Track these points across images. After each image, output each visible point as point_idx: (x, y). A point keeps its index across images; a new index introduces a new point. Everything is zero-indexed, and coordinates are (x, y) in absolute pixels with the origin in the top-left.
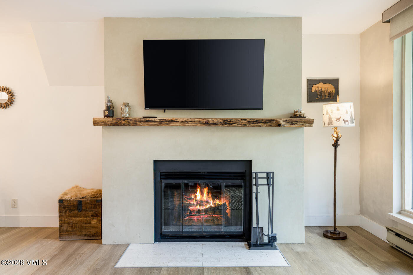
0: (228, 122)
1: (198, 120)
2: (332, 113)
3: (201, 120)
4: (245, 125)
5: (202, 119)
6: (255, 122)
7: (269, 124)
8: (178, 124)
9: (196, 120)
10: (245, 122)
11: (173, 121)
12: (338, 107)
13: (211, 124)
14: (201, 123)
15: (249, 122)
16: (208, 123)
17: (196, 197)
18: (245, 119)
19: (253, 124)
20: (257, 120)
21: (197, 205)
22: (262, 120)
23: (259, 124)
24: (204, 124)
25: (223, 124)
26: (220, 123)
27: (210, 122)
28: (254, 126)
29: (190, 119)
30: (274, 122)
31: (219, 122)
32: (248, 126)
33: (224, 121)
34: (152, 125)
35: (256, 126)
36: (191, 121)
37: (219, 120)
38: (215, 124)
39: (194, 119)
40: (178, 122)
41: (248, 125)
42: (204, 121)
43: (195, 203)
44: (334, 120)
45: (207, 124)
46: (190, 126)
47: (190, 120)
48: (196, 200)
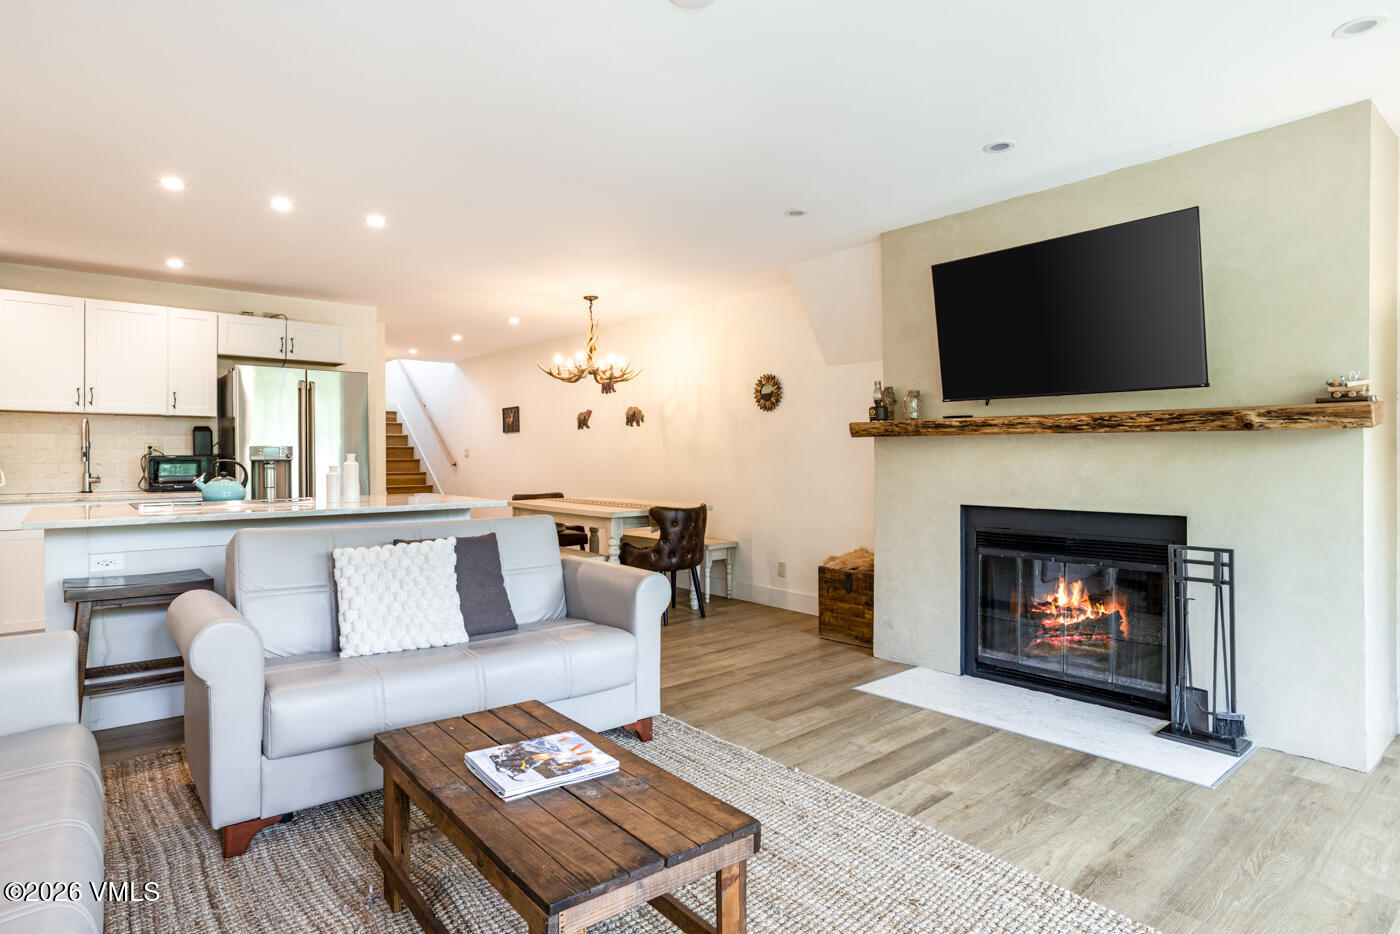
0: (1106, 423)
1: (1037, 419)
3: (1042, 419)
4: (1150, 428)
5: (1043, 417)
6: (1176, 421)
7: (1218, 423)
8: (996, 430)
9: (1032, 420)
10: (1148, 420)
11: (985, 424)
13: (1065, 427)
14: (1042, 425)
15: (1157, 420)
16: (1059, 427)
17: (1056, 600)
18: (1147, 414)
19: (1169, 424)
20: (1181, 415)
21: (1058, 616)
22: (1196, 413)
23: (1187, 425)
24: (1050, 427)
25: (1094, 428)
26: (1087, 425)
27: (1063, 423)
28: (1177, 430)
29: (1020, 417)
30: (1232, 419)
31: (1085, 423)
32: (1160, 430)
33: (1095, 420)
34: (946, 434)
35: (1181, 429)
36: (1021, 423)
37: (1083, 418)
38: (1075, 428)
39: (1027, 417)
40: (996, 425)
41: (1158, 428)
42: (1049, 422)
43: (1054, 611)
45: (1057, 428)
46: (1022, 433)
47: (1020, 421)
48: (1056, 607)
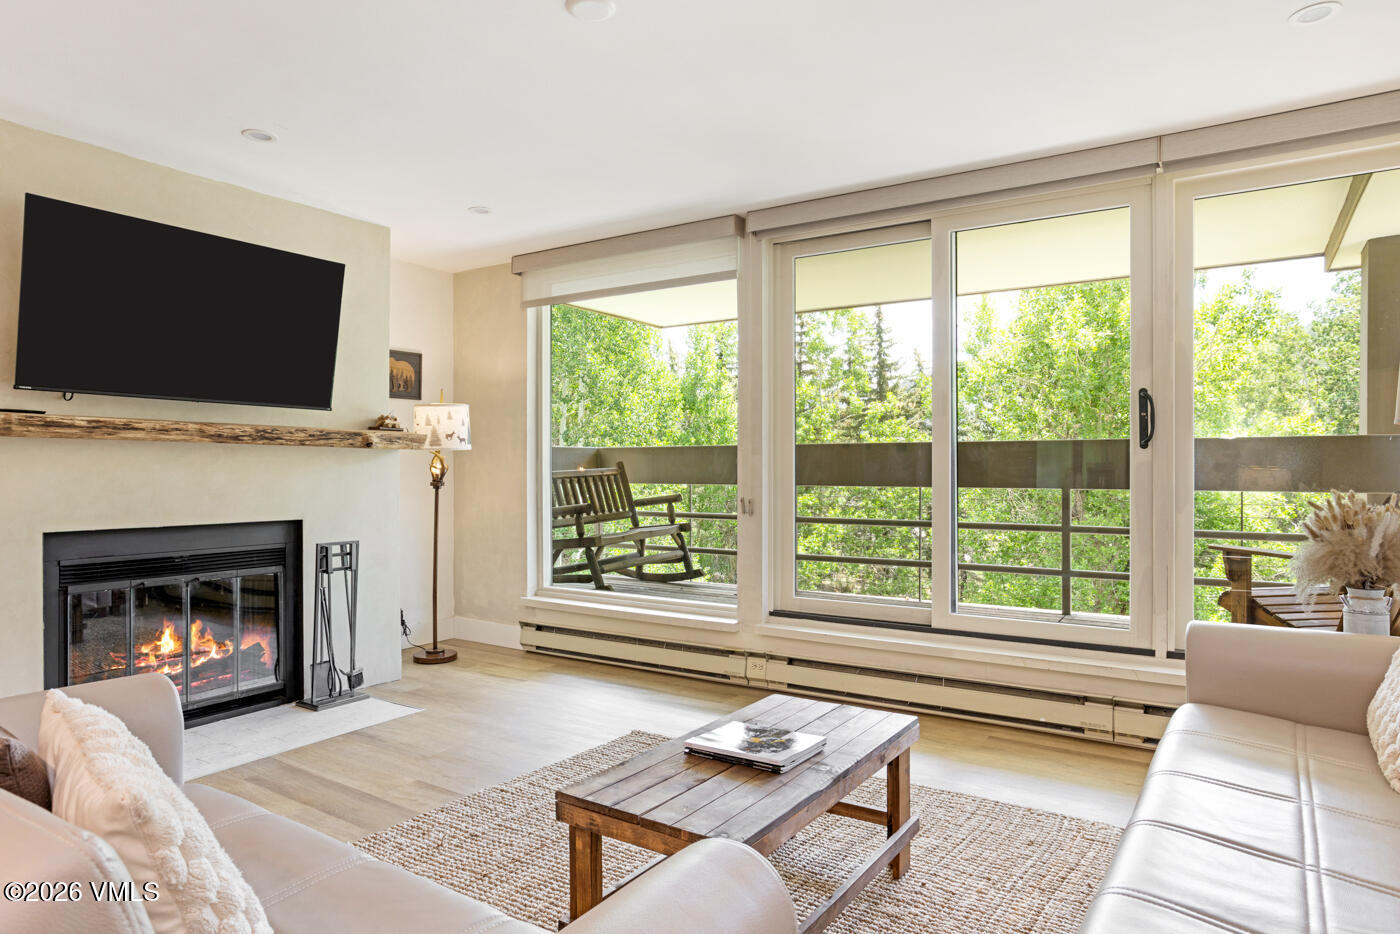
0: (267, 435)
1: (197, 427)
2: (438, 422)
3: (204, 427)
4: (302, 443)
5: (205, 424)
6: (324, 437)
7: (350, 441)
8: (140, 435)
9: (190, 426)
10: (303, 435)
11: (127, 427)
12: (449, 413)
13: (227, 437)
14: (202, 433)
15: (310, 436)
16: (220, 436)
17: (157, 648)
18: (303, 430)
19: (319, 440)
20: (329, 433)
21: (160, 666)
22: (338, 433)
23: (330, 441)
24: (211, 436)
25: (254, 439)
26: (249, 436)
27: (226, 432)
28: (321, 445)
29: (177, 423)
30: (360, 439)
31: (248, 434)
32: (309, 445)
33: (258, 431)
35: (325, 445)
36: (177, 429)
37: (247, 429)
38: (236, 438)
39: (186, 423)
40: (143, 429)
41: (307, 443)
42: (212, 430)
44: (442, 437)
45: (219, 438)
46: (175, 440)
47: (176, 426)
48: (157, 657)
